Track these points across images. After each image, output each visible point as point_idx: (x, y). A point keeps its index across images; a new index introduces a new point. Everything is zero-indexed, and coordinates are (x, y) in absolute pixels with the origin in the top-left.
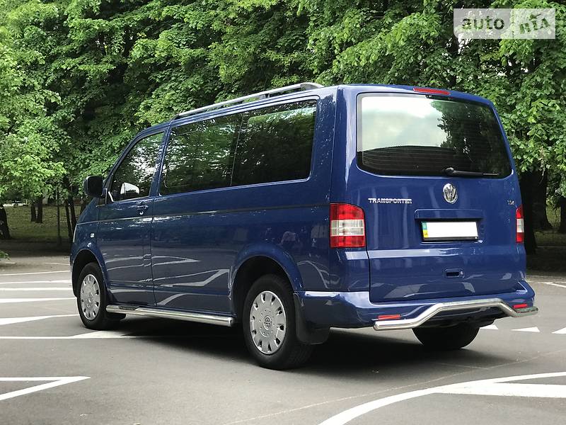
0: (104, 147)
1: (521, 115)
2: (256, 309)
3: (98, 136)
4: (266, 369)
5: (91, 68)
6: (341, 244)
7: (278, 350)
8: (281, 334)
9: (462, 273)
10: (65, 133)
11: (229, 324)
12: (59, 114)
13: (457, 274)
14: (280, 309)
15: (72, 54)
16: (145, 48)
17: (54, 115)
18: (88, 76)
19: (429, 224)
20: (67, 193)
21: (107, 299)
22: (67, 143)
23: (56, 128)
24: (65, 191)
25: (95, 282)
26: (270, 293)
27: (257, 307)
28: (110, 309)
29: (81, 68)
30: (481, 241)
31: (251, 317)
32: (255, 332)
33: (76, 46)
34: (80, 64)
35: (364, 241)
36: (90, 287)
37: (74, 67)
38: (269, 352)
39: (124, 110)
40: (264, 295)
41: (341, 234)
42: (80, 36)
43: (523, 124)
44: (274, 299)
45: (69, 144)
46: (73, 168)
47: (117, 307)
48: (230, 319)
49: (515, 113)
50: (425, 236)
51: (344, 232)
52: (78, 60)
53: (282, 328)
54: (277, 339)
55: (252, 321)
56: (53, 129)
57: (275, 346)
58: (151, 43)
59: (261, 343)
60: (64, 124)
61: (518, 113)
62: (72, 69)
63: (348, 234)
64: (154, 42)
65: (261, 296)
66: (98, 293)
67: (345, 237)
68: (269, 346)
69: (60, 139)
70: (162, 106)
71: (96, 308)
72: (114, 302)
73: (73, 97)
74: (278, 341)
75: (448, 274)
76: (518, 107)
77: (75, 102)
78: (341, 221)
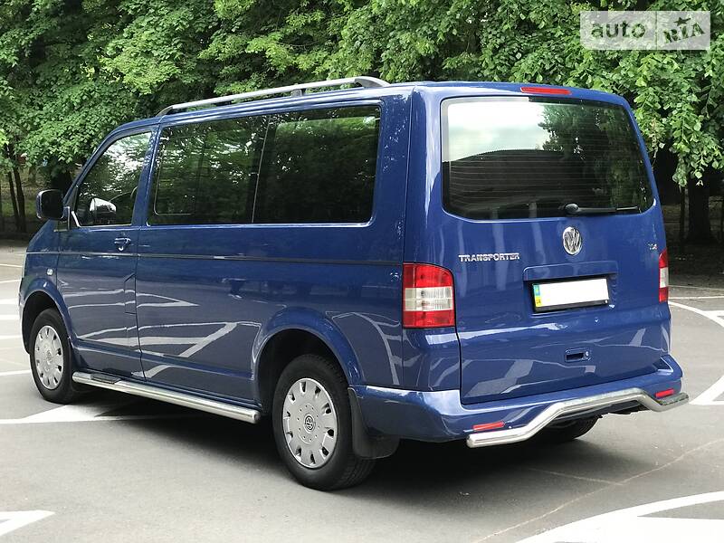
0: (59, 102)
1: (626, 75)
2: (292, 401)
3: (50, 86)
4: (308, 489)
6: (420, 324)
7: (325, 464)
8: (331, 443)
9: (587, 354)
11: (252, 420)
13: (581, 355)
14: (328, 405)
19: (542, 287)
21: (73, 362)
25: (55, 337)
26: (312, 383)
27: (293, 399)
28: (79, 377)
30: (613, 306)
31: (285, 414)
32: (291, 434)
35: (453, 317)
36: (48, 342)
38: (312, 465)
39: (85, 51)
40: (304, 384)
41: (419, 309)
43: (628, 86)
44: (318, 390)
45: (11, 97)
46: (18, 131)
47: (89, 376)
48: (253, 413)
49: (619, 72)
50: (537, 305)
51: (423, 304)
53: (331, 433)
54: (324, 449)
55: (286, 419)
57: (322, 458)
59: (300, 451)
61: (623, 72)
63: (429, 308)
65: (299, 384)
66: (60, 353)
67: (424, 313)
68: (312, 456)
70: (138, 49)
71: (59, 374)
72: (83, 368)
73: (15, 33)
74: (326, 452)
75: (569, 357)
76: (621, 64)
77: (17, 41)
78: (419, 290)
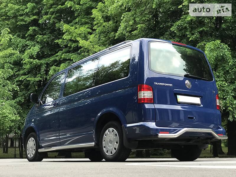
2: (105, 137)
5: (31, 79)
6: (143, 102)
7: (115, 153)
8: (117, 146)
10: (20, 107)
11: (93, 145)
12: (17, 100)
13: (193, 118)
14: (116, 135)
15: (24, 74)
16: (55, 70)
17: (16, 100)
18: (30, 83)
20: (20, 132)
21: (39, 148)
22: (20, 111)
23: (16, 105)
24: (19, 131)
25: (33, 141)
26: (111, 129)
28: (40, 150)
29: (28, 79)
30: (202, 106)
31: (103, 140)
32: (105, 147)
33: (26, 71)
34: (27, 78)
35: (153, 100)
37: (25, 79)
38: (111, 155)
40: (109, 130)
41: (143, 97)
42: (28, 66)
44: (113, 131)
45: (21, 111)
46: (23, 122)
47: (43, 149)
48: (93, 143)
50: (178, 101)
52: (27, 76)
53: (117, 143)
55: (104, 143)
56: (15, 105)
57: (114, 151)
58: (57, 68)
59: (107, 151)
60: (19, 103)
62: (24, 80)
63: (146, 97)
64: (58, 68)
65: (107, 131)
66: (34, 145)
67: (144, 98)
68: (111, 152)
69: (18, 110)
71: (34, 152)
73: (24, 92)
74: (115, 149)
75: (189, 118)
77: (24, 94)
78: (142, 92)
